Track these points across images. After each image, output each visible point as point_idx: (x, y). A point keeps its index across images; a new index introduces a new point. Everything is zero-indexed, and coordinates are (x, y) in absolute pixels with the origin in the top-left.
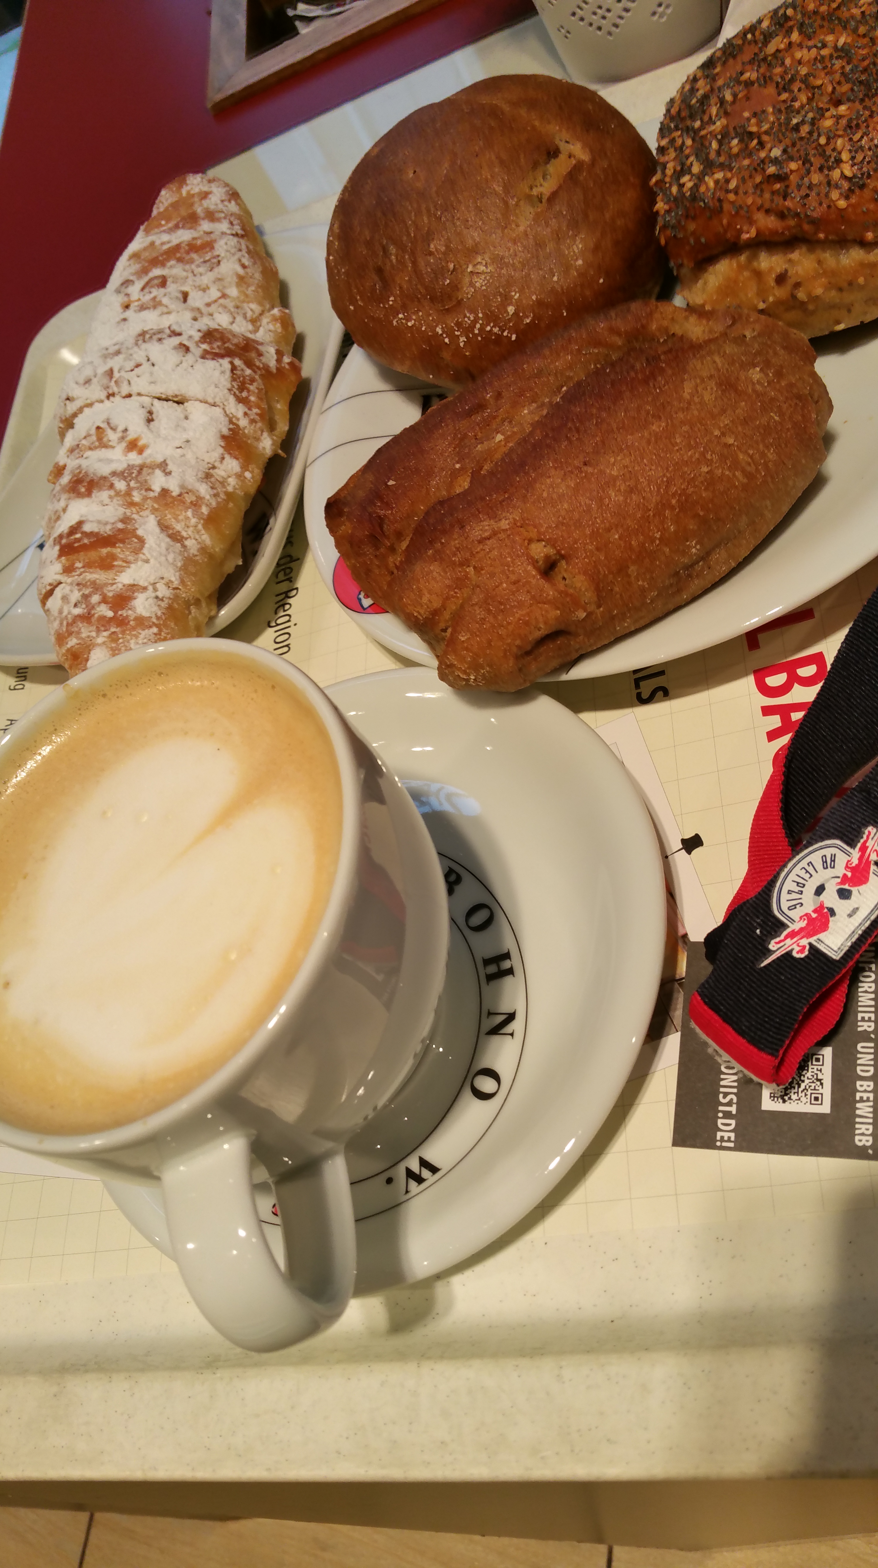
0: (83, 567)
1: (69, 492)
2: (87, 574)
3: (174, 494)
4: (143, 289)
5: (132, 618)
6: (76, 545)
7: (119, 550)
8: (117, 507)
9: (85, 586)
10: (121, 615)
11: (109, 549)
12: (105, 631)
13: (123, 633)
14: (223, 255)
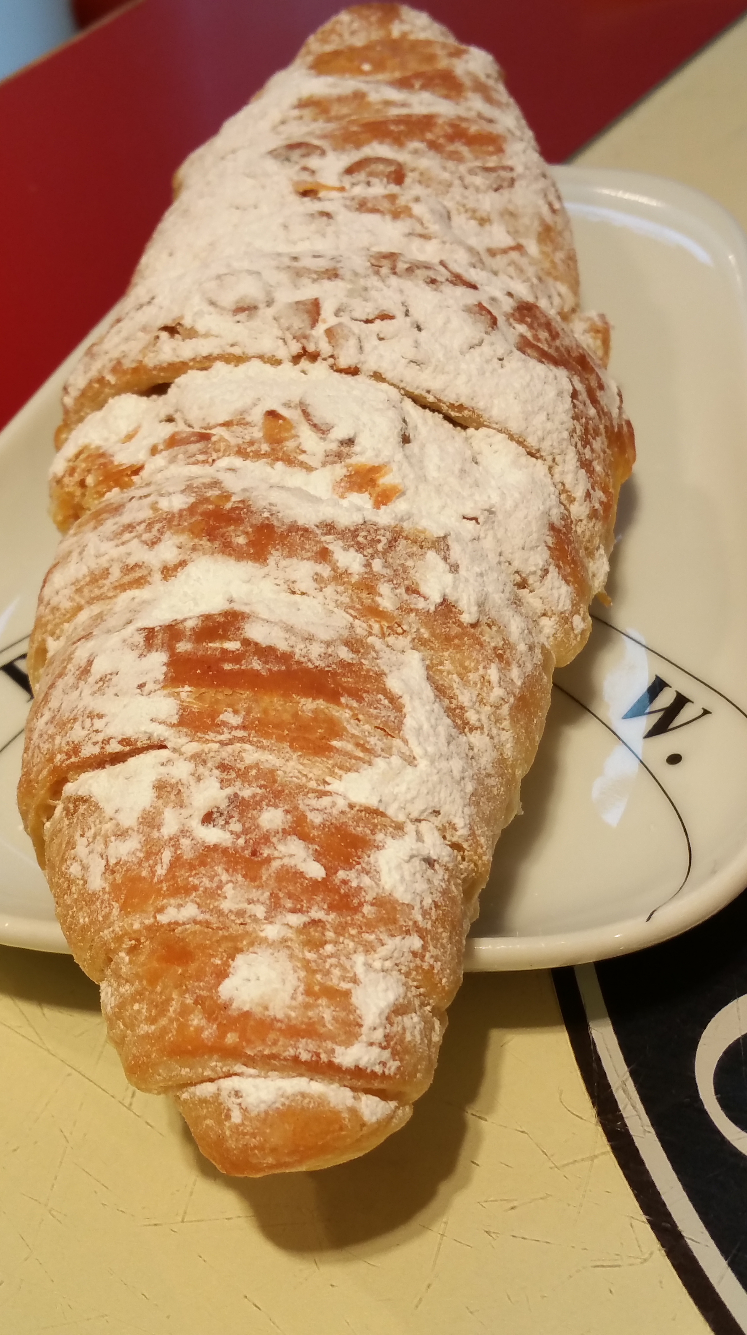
0: (244, 728)
1: (194, 531)
2: (247, 746)
3: (467, 618)
4: (350, 171)
5: (369, 898)
6: (227, 667)
7: (347, 714)
8: (332, 606)
9: (243, 775)
10: (345, 882)
11: (321, 703)
12: (293, 911)
13: (341, 929)
14: (519, 169)
